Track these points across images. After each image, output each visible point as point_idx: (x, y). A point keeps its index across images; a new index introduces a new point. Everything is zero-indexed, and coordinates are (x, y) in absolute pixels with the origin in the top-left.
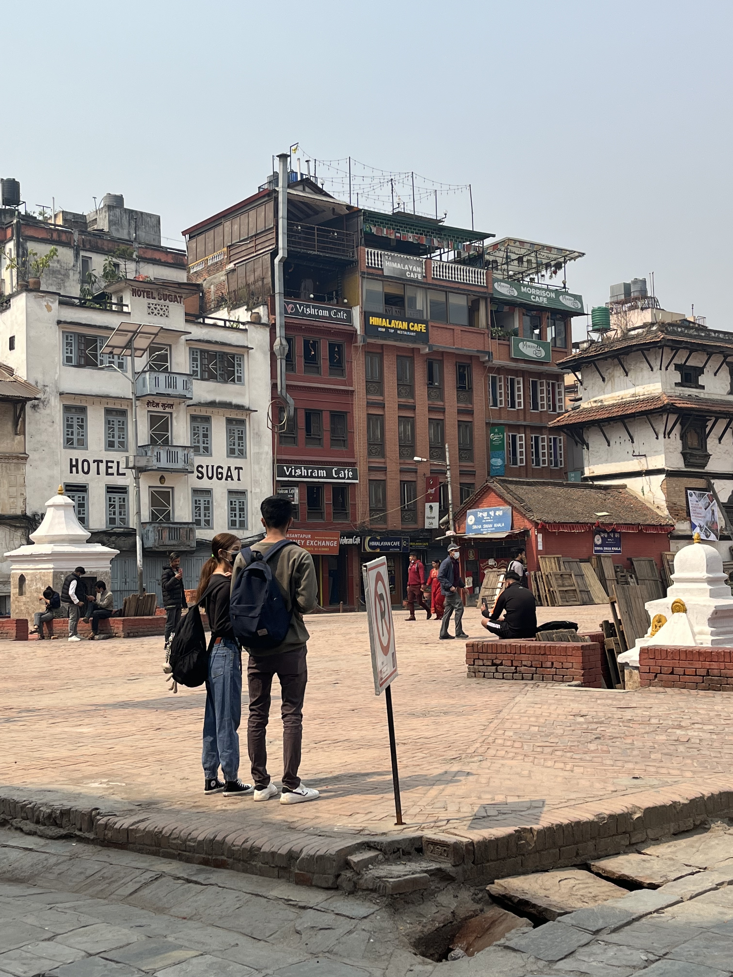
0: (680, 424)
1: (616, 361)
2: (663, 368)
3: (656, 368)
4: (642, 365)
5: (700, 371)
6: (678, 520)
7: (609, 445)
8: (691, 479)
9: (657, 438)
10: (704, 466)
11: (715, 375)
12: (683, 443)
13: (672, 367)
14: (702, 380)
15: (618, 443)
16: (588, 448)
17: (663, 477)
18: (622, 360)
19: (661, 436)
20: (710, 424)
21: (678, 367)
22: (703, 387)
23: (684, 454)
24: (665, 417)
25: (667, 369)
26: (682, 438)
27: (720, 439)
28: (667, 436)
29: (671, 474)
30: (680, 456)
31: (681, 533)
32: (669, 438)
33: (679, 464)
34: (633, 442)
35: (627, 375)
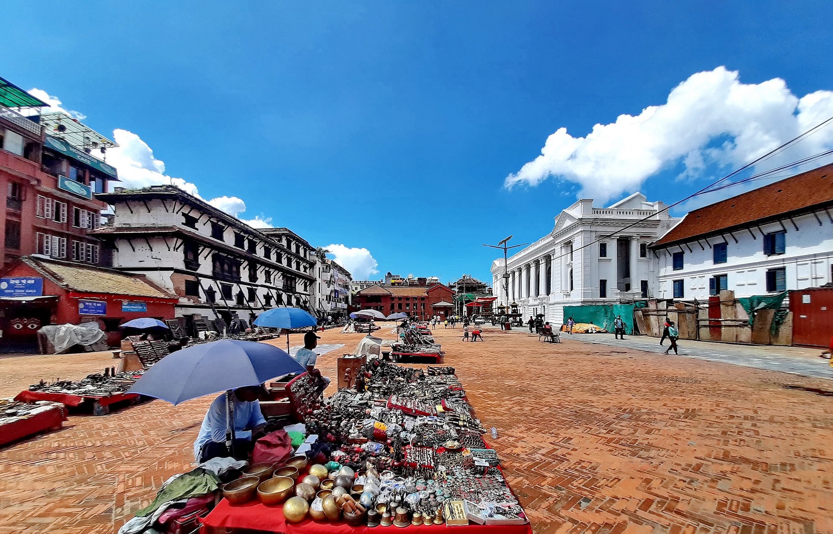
0: (184, 245)
2: (175, 212)
3: (170, 211)
4: (160, 208)
5: (196, 221)
6: (181, 296)
7: (134, 251)
8: (188, 276)
9: (169, 250)
10: (196, 269)
11: (204, 225)
12: (185, 256)
13: (180, 213)
14: (197, 225)
15: (141, 250)
16: (118, 251)
17: (172, 272)
18: (147, 203)
19: (172, 249)
20: (201, 249)
21: (184, 214)
22: (197, 229)
23: (185, 262)
24: (175, 239)
26: (184, 253)
27: (205, 258)
28: (175, 250)
29: (177, 271)
30: (183, 262)
31: (182, 304)
33: (182, 266)
34: (152, 251)
35: (149, 212)
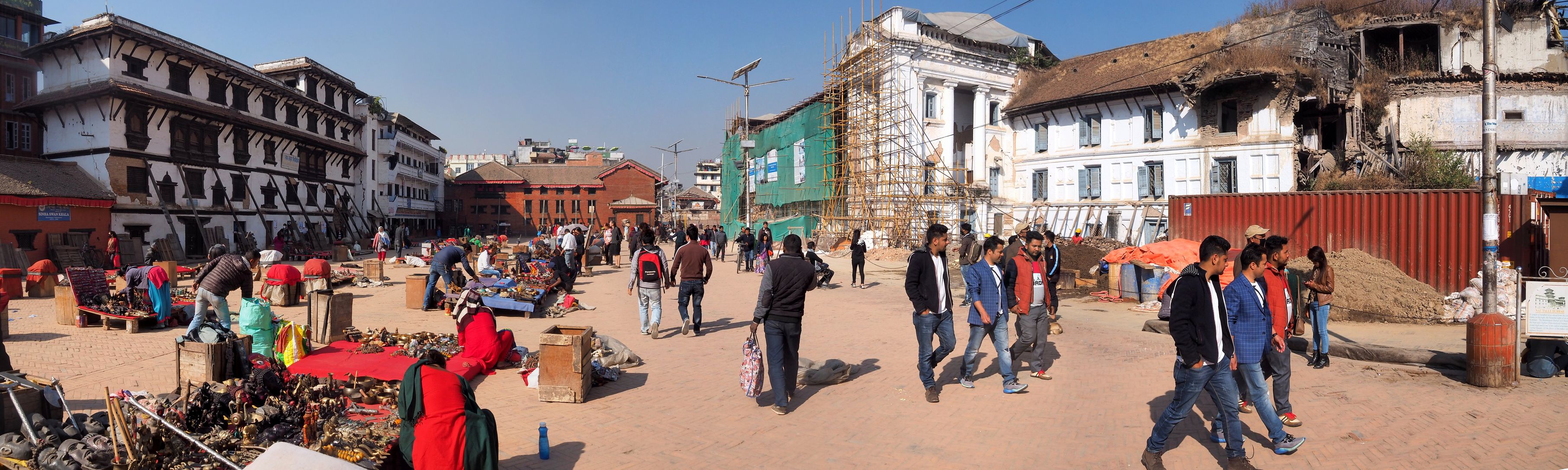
0: (126, 108)
1: (72, 50)
2: (112, 56)
3: (106, 55)
4: (93, 54)
5: (145, 64)
6: (120, 195)
7: (64, 127)
8: (132, 159)
9: (104, 120)
10: (144, 148)
11: (157, 70)
12: (127, 126)
13: (120, 56)
14: (146, 72)
15: (71, 124)
16: (46, 130)
17: (107, 155)
18: (77, 50)
19: (107, 118)
20: (151, 111)
21: (125, 57)
22: (146, 79)
23: (127, 136)
24: (111, 101)
25: (115, 57)
26: (126, 121)
27: (159, 126)
28: (112, 118)
29: (115, 153)
30: (124, 137)
31: (122, 207)
32: (114, 120)
33: (121, 143)
34: (83, 124)
35: (81, 63)
